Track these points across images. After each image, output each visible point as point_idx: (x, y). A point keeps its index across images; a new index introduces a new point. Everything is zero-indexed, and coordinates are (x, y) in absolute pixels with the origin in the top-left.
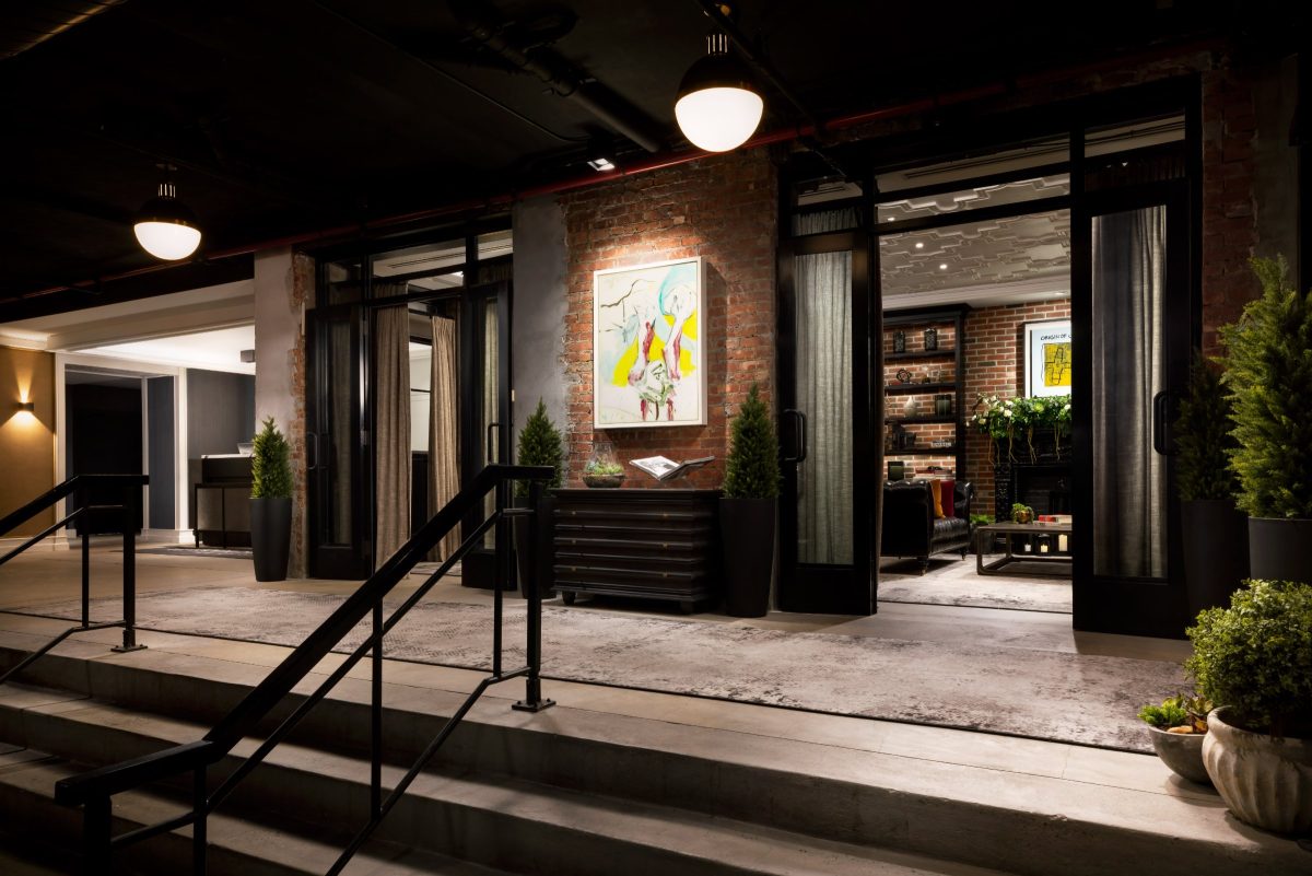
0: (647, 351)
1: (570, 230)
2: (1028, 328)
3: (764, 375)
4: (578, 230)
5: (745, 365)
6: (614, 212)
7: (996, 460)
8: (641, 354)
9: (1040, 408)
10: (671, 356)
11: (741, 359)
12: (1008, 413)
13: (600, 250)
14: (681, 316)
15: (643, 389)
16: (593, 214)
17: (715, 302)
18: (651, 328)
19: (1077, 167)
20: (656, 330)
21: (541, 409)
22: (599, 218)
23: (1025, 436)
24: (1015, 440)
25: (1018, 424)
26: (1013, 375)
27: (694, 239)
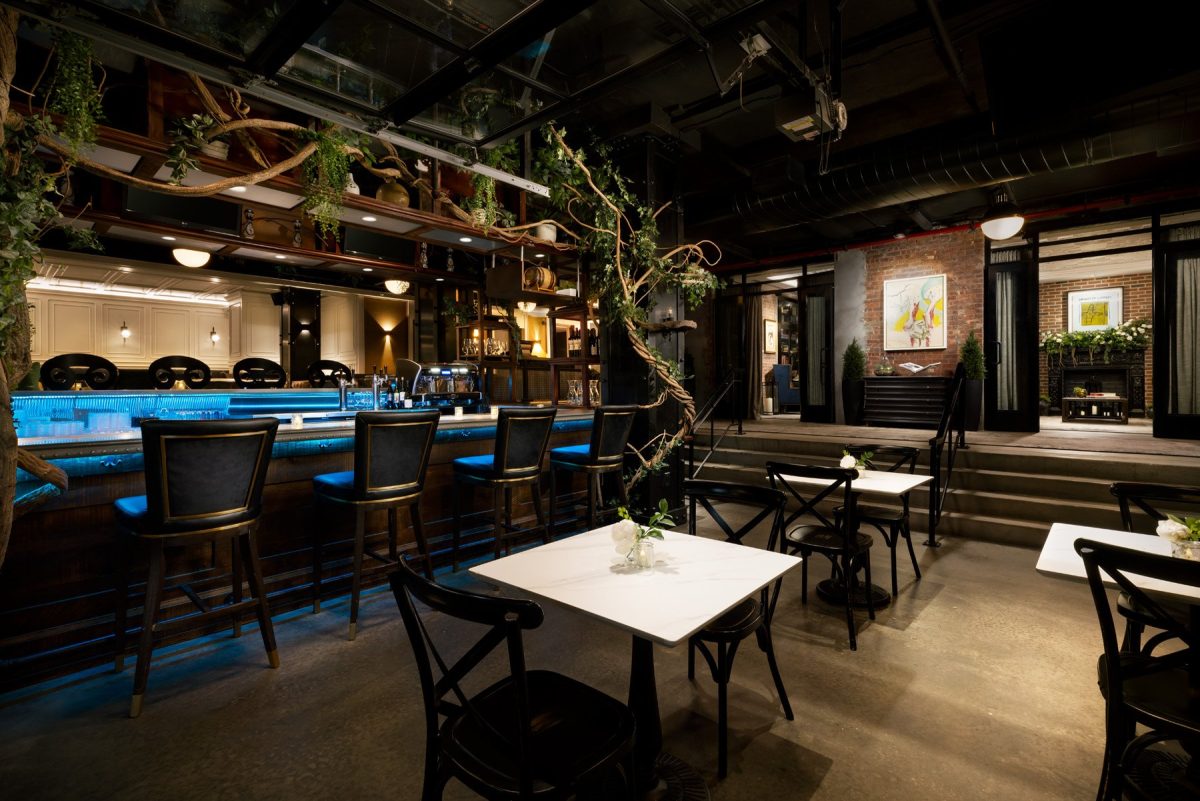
0: (914, 315)
1: (868, 262)
2: (1070, 295)
3: (980, 325)
4: (873, 262)
5: (969, 322)
6: (893, 254)
7: (1050, 365)
8: (911, 318)
9: (1079, 337)
10: (928, 318)
11: (967, 319)
12: (1059, 340)
13: (885, 271)
14: (934, 301)
15: (912, 333)
16: (881, 255)
17: (951, 294)
18: (917, 306)
19: (1157, 231)
20: (920, 307)
21: (854, 342)
22: (884, 256)
23: (1070, 353)
24: (1063, 355)
25: (1066, 346)
26: (1060, 320)
27: (939, 266)
